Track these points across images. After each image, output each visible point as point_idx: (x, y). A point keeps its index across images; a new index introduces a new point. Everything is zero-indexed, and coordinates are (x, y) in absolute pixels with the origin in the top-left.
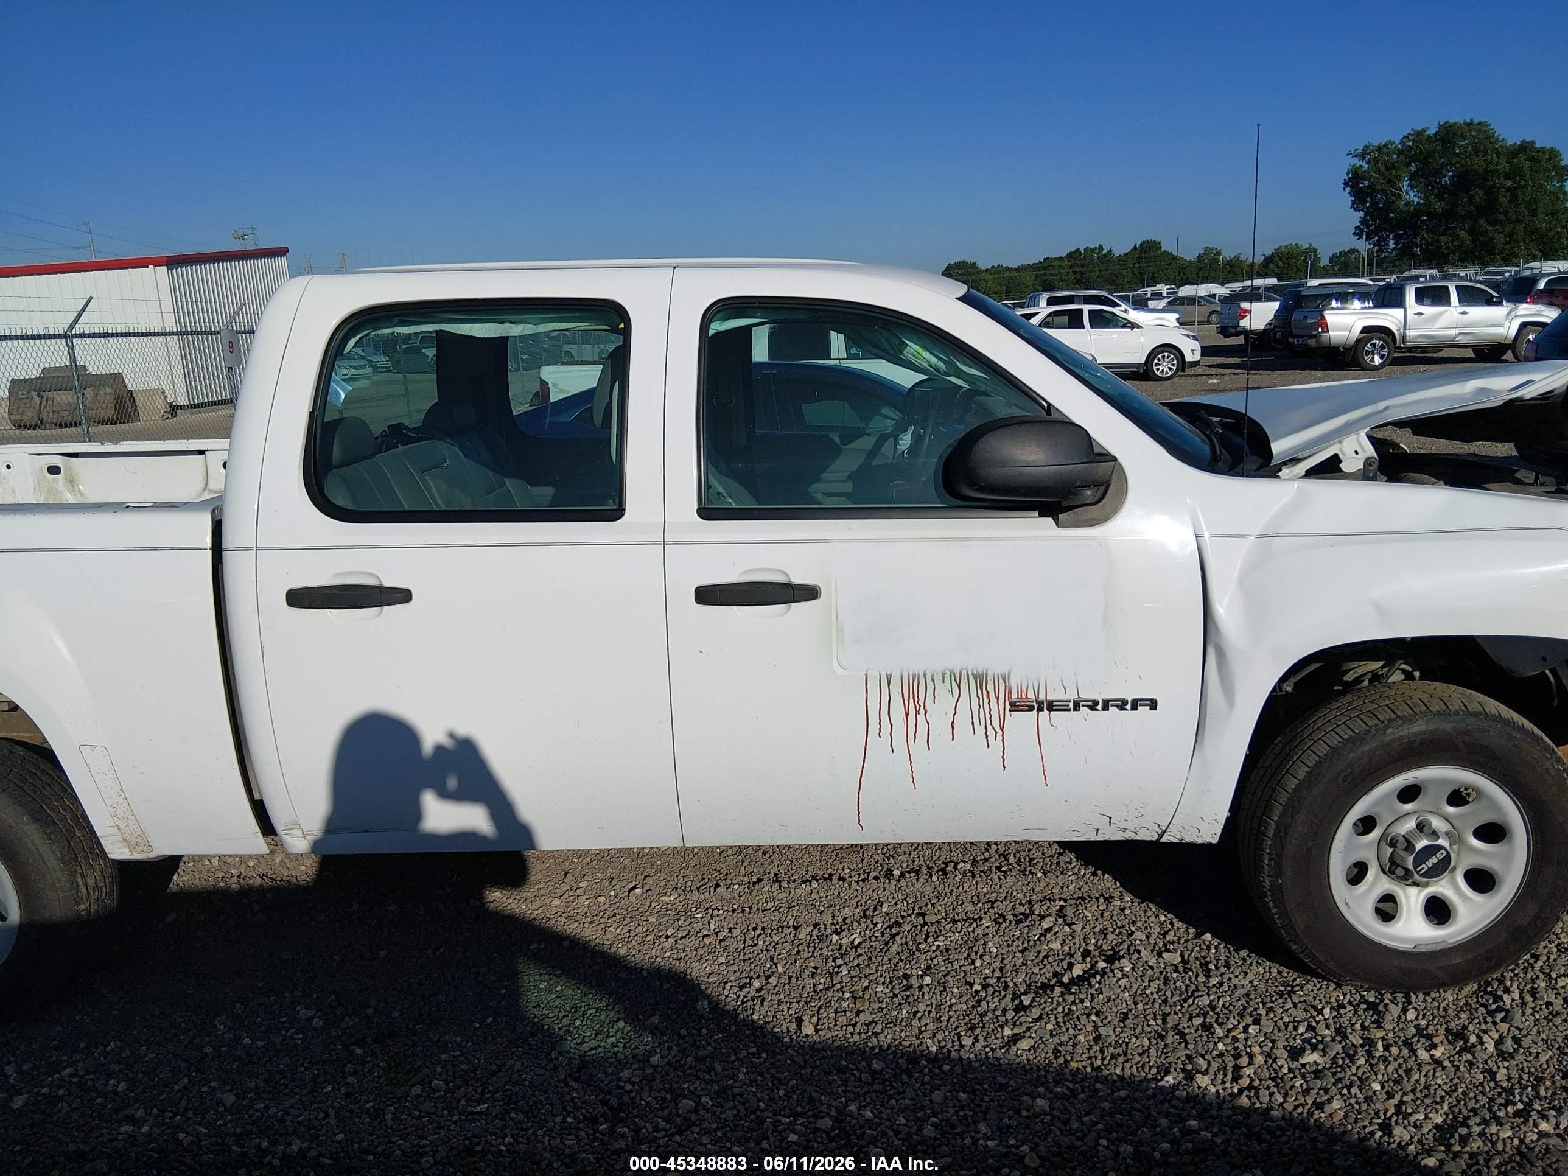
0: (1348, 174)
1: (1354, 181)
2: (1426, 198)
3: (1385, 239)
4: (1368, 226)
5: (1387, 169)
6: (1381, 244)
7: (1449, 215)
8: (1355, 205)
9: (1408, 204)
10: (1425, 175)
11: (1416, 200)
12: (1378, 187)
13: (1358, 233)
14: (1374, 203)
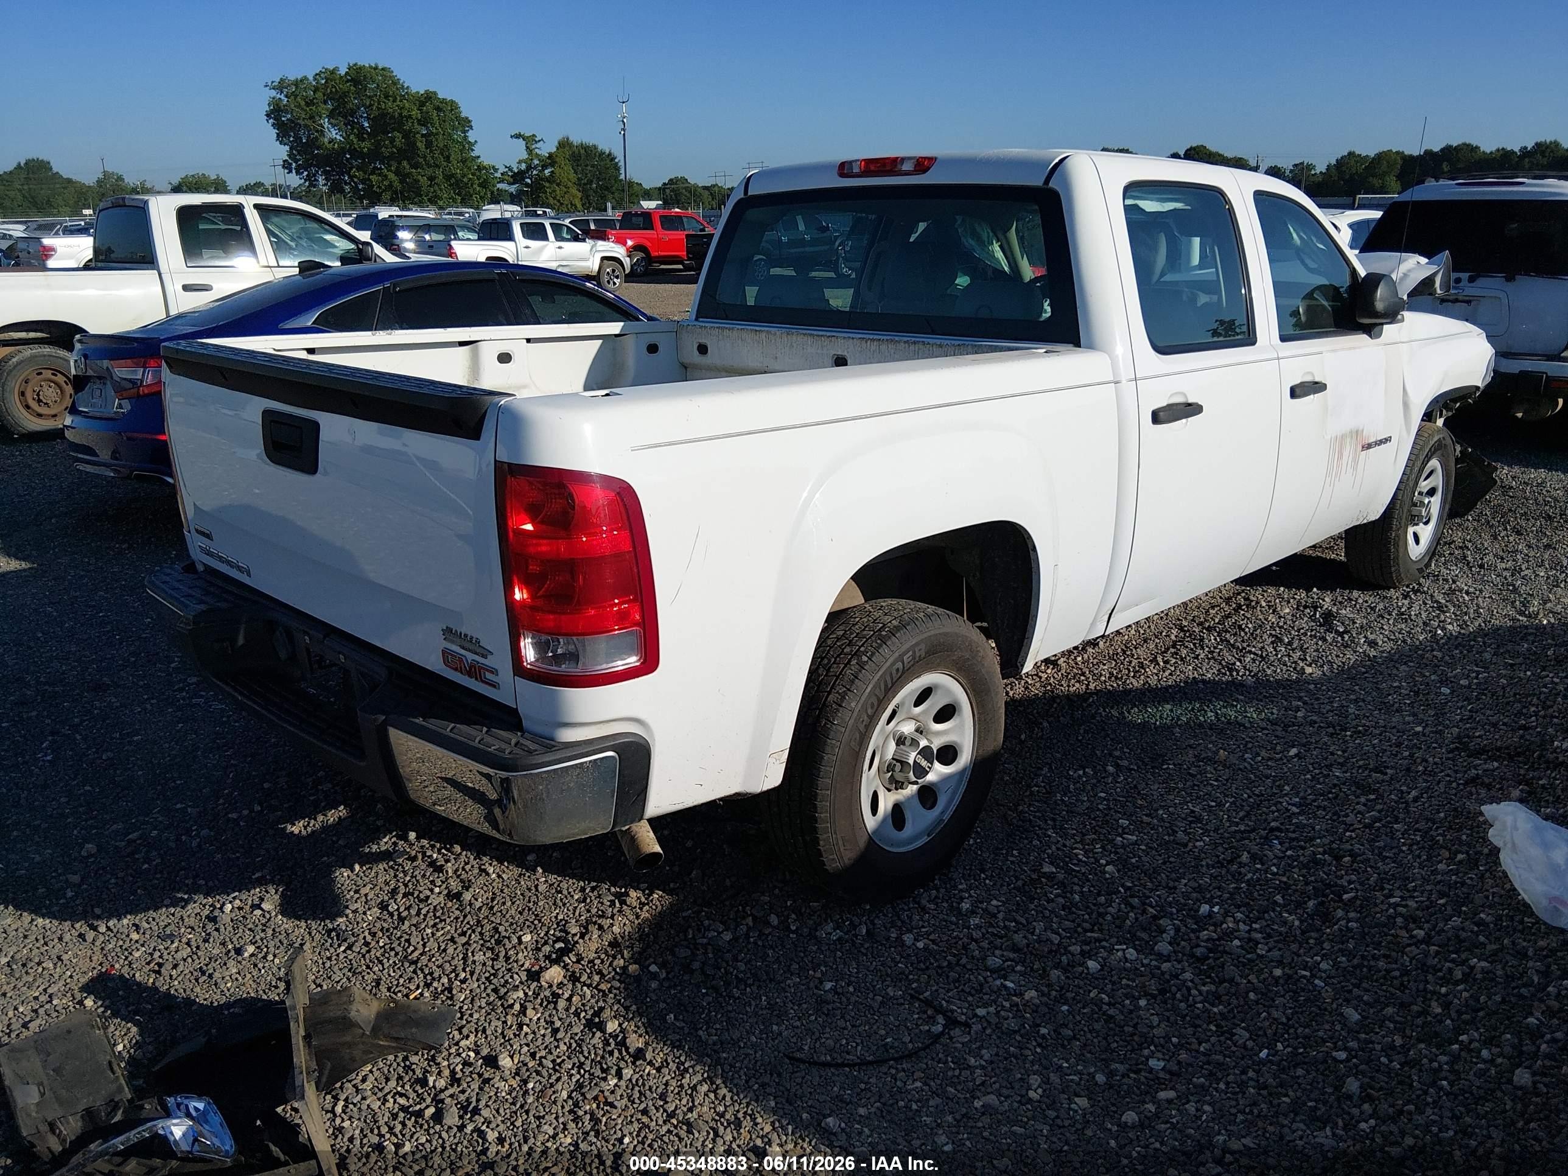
0: (269, 105)
1: (275, 113)
2: (347, 138)
3: (314, 175)
4: (296, 161)
5: (307, 104)
6: (311, 180)
7: (375, 154)
8: (281, 137)
9: (331, 141)
10: (342, 113)
11: (338, 137)
12: (300, 122)
13: (286, 166)
14: (298, 138)
